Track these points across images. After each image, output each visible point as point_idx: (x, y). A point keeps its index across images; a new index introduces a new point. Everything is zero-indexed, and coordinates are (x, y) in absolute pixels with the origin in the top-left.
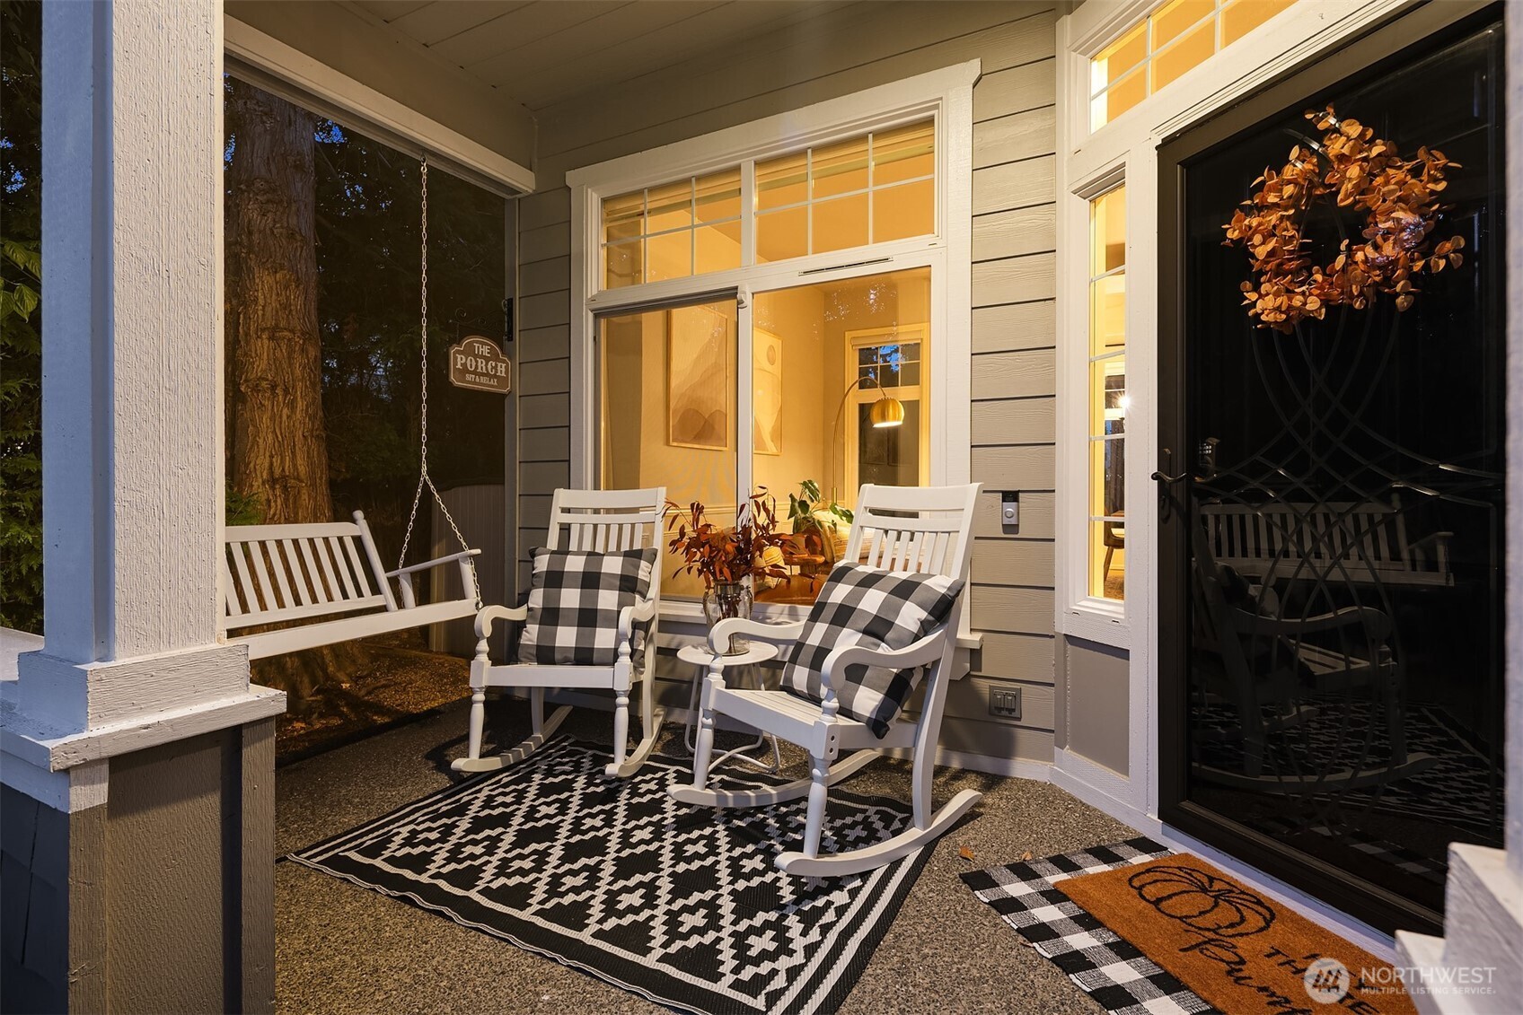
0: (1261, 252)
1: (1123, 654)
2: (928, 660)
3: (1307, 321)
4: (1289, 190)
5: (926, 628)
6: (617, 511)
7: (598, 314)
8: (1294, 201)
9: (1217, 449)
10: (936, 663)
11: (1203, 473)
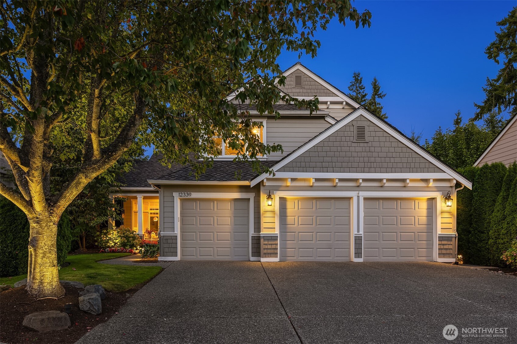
7: (134, 212)
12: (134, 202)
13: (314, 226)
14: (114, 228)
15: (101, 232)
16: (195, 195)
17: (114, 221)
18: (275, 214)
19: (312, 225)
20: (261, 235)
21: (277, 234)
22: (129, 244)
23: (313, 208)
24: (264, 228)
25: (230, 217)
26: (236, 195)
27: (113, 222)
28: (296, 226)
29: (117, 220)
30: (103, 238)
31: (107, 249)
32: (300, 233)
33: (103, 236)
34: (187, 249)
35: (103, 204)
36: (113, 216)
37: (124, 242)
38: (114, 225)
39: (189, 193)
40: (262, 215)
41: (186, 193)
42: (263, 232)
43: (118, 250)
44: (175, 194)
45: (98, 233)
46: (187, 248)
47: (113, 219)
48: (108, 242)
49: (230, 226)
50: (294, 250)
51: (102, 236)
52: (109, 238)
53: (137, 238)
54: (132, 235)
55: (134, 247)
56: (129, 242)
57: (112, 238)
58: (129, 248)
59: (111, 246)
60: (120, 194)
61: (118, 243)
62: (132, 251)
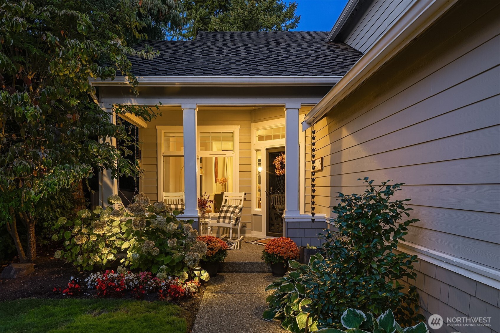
0: (277, 166)
1: (261, 215)
2: (239, 217)
3: (281, 175)
4: (279, 160)
5: (239, 212)
6: (176, 196)
7: (164, 156)
8: (280, 161)
9: (272, 188)
10: (240, 217)
11: (271, 191)
12: (163, 132)
14: (118, 205)
15: (72, 218)
17: (116, 181)
22: (167, 259)
27: (113, 183)
29: (124, 175)
30: (79, 239)
31: (92, 276)
33: (80, 231)
35: (79, 123)
36: (111, 162)
37: (149, 254)
38: (115, 191)
43: (128, 281)
45: (63, 221)
47: (113, 173)
48: (94, 249)
51: (76, 230)
52: (98, 236)
53: (190, 235)
54: (173, 226)
55: (182, 270)
56: (167, 254)
57: (109, 235)
58: (165, 276)
59: (105, 261)
60: (132, 99)
61: (129, 255)
62: (177, 290)
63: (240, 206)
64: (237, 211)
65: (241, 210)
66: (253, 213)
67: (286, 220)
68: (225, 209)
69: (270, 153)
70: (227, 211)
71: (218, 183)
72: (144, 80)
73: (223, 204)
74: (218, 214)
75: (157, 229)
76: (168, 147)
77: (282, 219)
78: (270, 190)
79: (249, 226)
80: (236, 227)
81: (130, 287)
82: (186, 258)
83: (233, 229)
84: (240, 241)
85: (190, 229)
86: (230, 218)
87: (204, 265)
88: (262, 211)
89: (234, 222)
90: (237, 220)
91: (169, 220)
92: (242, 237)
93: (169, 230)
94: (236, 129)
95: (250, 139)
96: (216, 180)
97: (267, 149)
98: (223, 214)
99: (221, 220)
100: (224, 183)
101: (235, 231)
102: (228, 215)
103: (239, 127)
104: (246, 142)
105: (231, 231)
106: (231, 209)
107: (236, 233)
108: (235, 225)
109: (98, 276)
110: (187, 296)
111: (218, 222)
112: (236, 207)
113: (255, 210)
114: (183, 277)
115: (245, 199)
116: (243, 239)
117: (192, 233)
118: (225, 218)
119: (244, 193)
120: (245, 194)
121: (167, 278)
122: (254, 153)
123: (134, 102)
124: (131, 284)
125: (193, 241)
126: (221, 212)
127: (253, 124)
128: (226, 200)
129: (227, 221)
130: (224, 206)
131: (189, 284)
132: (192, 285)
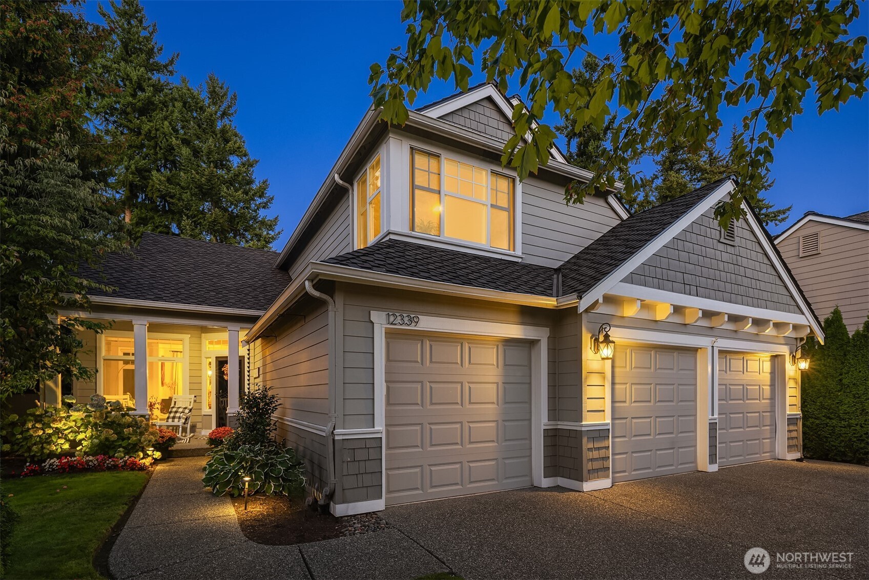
1: (211, 416)
5: (189, 413)
7: (104, 360)
10: (190, 417)
12: (103, 336)
13: (652, 404)
15: (23, 415)
16: (428, 323)
17: (60, 384)
18: (604, 378)
19: (650, 401)
20: (583, 429)
21: (607, 424)
23: (650, 368)
24: (588, 411)
25: (497, 383)
26: (514, 331)
28: (627, 404)
31: (49, 462)
32: (634, 421)
34: (401, 471)
39: (412, 316)
40: (586, 381)
41: (405, 315)
42: (586, 421)
44: (379, 319)
45: (14, 418)
46: (399, 468)
49: (495, 406)
50: (624, 456)
51: (29, 426)
52: (55, 429)
53: (144, 425)
54: (128, 419)
55: (137, 451)
56: (123, 439)
57: (65, 428)
58: (123, 455)
59: (59, 450)
60: (80, 312)
61: (85, 443)
62: (134, 463)
63: (190, 407)
64: (187, 411)
65: (190, 410)
66: (203, 414)
67: (229, 415)
68: (174, 410)
69: (219, 361)
70: (176, 412)
71: (165, 387)
72: (95, 299)
73: (172, 406)
74: (167, 415)
75: (113, 422)
76: (108, 350)
77: (226, 414)
78: (219, 393)
79: (199, 425)
80: (186, 425)
81: (90, 465)
82: (143, 439)
83: (182, 428)
84: (190, 438)
85: (143, 421)
86: (180, 418)
87: (157, 447)
88: (213, 412)
89: (183, 421)
90: (186, 419)
91: (123, 415)
92: (192, 434)
93: (125, 422)
94: (186, 337)
95: (201, 347)
96: (163, 384)
97: (216, 357)
98: (172, 415)
99: (170, 420)
100: (173, 386)
101: (184, 430)
102: (178, 415)
103: (189, 336)
104: (197, 349)
105: (181, 429)
106: (181, 410)
107: (186, 432)
108: (184, 423)
109: (55, 461)
110: (142, 468)
111: (167, 421)
112: (185, 408)
113: (206, 410)
114: (139, 456)
115: (195, 401)
116: (192, 437)
117: (145, 424)
118: (174, 418)
119: (193, 396)
120: (195, 397)
121: (124, 457)
122: (204, 359)
123: (82, 315)
124: (90, 463)
125: (146, 430)
126: (170, 413)
127: (203, 335)
128: (175, 402)
129: (176, 420)
130: (173, 407)
131: (144, 461)
132: (147, 461)
